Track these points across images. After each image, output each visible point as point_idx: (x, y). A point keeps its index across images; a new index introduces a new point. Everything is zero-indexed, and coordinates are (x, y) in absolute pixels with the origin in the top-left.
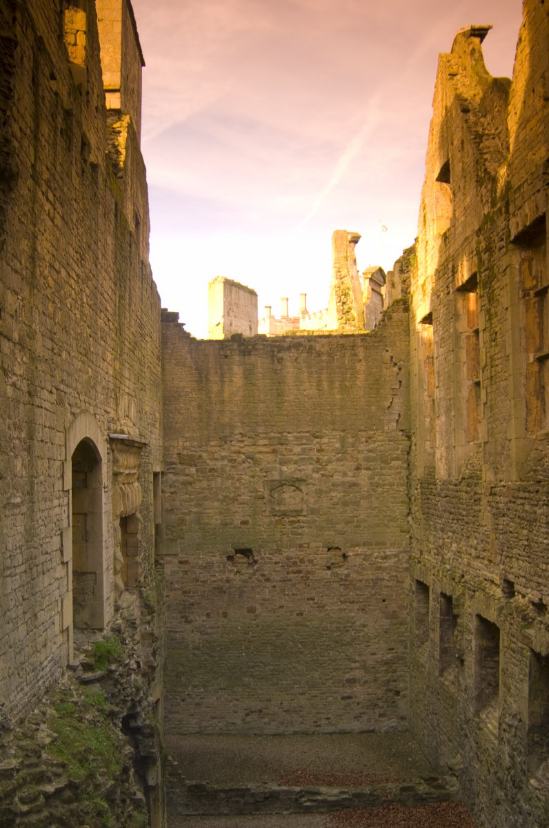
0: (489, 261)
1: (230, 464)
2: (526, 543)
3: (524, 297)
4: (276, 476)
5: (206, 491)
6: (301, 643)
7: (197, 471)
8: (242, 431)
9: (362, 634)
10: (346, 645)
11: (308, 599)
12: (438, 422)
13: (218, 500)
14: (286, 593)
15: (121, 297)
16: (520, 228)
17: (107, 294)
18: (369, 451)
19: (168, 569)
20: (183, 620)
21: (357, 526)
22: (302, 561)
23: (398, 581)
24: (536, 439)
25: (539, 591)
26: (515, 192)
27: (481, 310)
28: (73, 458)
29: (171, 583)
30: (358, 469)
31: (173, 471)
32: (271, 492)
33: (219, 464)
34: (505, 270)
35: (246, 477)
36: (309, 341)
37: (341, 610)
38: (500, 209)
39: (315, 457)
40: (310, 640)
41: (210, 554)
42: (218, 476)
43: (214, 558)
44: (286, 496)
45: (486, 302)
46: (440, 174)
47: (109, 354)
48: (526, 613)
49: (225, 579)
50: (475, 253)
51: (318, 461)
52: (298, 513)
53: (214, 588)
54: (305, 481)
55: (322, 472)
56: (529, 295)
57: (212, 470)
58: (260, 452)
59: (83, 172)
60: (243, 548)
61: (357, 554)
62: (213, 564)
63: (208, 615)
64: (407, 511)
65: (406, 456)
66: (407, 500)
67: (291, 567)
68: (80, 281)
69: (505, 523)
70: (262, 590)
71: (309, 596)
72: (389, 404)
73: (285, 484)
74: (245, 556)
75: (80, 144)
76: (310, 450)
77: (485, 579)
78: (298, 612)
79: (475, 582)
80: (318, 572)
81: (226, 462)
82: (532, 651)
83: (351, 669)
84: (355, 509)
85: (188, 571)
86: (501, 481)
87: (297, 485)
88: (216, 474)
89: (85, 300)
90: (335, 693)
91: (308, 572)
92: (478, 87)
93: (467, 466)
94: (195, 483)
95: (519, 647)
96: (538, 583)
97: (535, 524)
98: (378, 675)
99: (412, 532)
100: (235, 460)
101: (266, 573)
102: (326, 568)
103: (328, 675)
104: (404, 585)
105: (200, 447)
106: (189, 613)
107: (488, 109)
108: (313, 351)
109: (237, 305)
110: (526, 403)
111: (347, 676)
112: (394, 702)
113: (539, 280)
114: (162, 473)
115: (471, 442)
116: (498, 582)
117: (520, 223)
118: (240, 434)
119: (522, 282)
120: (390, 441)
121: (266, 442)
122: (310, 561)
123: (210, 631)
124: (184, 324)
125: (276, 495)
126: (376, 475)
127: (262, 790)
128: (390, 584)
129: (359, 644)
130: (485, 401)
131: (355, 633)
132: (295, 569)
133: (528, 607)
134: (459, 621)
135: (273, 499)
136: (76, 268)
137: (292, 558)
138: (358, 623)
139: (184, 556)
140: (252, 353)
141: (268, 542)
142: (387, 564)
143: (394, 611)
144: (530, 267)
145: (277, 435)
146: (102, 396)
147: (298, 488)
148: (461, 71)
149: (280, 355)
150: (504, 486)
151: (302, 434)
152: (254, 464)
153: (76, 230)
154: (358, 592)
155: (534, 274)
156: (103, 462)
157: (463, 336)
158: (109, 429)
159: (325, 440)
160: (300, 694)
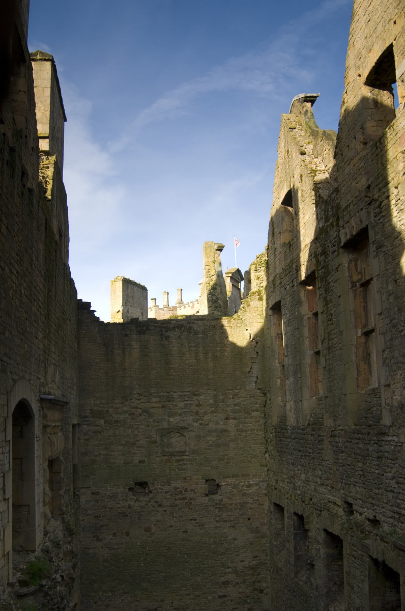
0: (325, 261)
1: (130, 417)
2: (361, 473)
3: (352, 287)
4: (165, 425)
5: (112, 438)
6: (186, 554)
7: (105, 422)
8: (139, 392)
9: (233, 546)
10: (221, 555)
11: (191, 520)
12: (287, 382)
13: (121, 445)
14: (175, 515)
15: (49, 290)
16: (349, 237)
17: (39, 287)
18: (235, 405)
19: (83, 499)
20: (95, 538)
21: (228, 463)
22: (186, 490)
23: (260, 504)
24: (365, 393)
25: (372, 510)
26: (344, 210)
27: (320, 298)
28: (13, 415)
29: (85, 510)
30: (227, 419)
31: (87, 423)
32: (161, 437)
33: (122, 417)
34: (337, 268)
35: (143, 427)
36: (189, 323)
37: (216, 527)
38: (332, 224)
39: (194, 411)
40: (194, 552)
41: (116, 487)
42: (121, 426)
43: (119, 490)
44: (173, 440)
45: (323, 292)
46: (284, 199)
47: (40, 334)
48: (363, 527)
49: (127, 506)
50: (313, 256)
51: (197, 413)
52: (183, 453)
53: (119, 513)
54: (187, 428)
55: (201, 422)
56: (356, 286)
57: (117, 421)
58: (153, 408)
59: (23, 194)
60: (140, 481)
61: (228, 484)
62: (118, 494)
63: (114, 534)
64: (265, 450)
65: (263, 408)
66: (265, 442)
67: (178, 495)
68: (19, 276)
69: (343, 458)
70: (156, 514)
71: (192, 518)
72: (250, 370)
73: (172, 432)
74: (143, 487)
75: (21, 173)
76: (191, 405)
77: (329, 501)
78: (183, 530)
79: (321, 504)
80: (198, 498)
81: (127, 415)
82: (371, 557)
83: (226, 573)
84: (225, 450)
85: (98, 500)
86: (339, 426)
87: (181, 432)
88: (119, 424)
89: (23, 292)
90: (214, 593)
91: (191, 499)
92: (311, 137)
93: (311, 416)
94: (103, 432)
95: (359, 554)
96: (372, 504)
97: (368, 458)
98: (246, 578)
99: (269, 466)
100: (134, 414)
101: (159, 500)
102: (204, 495)
103: (208, 579)
104: (264, 507)
105: (107, 404)
106: (99, 533)
107: (319, 152)
108: (192, 331)
109: (132, 297)
110: (357, 367)
111: (223, 579)
112: (259, 598)
113: (363, 275)
114: (79, 425)
115: (313, 396)
116: (340, 503)
117: (348, 233)
118: (138, 393)
119: (351, 276)
120: (250, 397)
121: (157, 399)
122: (192, 490)
123: (116, 547)
124: (95, 311)
125: (165, 440)
126: (241, 423)
128: (253, 507)
129: (230, 554)
130: (324, 366)
131: (227, 545)
132: (181, 496)
133: (365, 522)
134: (309, 534)
135: (162, 443)
136: (17, 267)
137: (178, 488)
138: (230, 537)
139: (96, 488)
140: (146, 332)
141: (160, 477)
142: (250, 491)
143: (257, 527)
144: (356, 265)
145: (165, 394)
146: (35, 366)
147: (182, 434)
148: (298, 126)
149: (167, 334)
150: (342, 430)
151: (185, 393)
152: (148, 416)
153: (17, 238)
154: (229, 513)
155: (359, 270)
156: (36, 417)
157: (305, 318)
158: (40, 391)
159: (202, 397)
160: (186, 595)
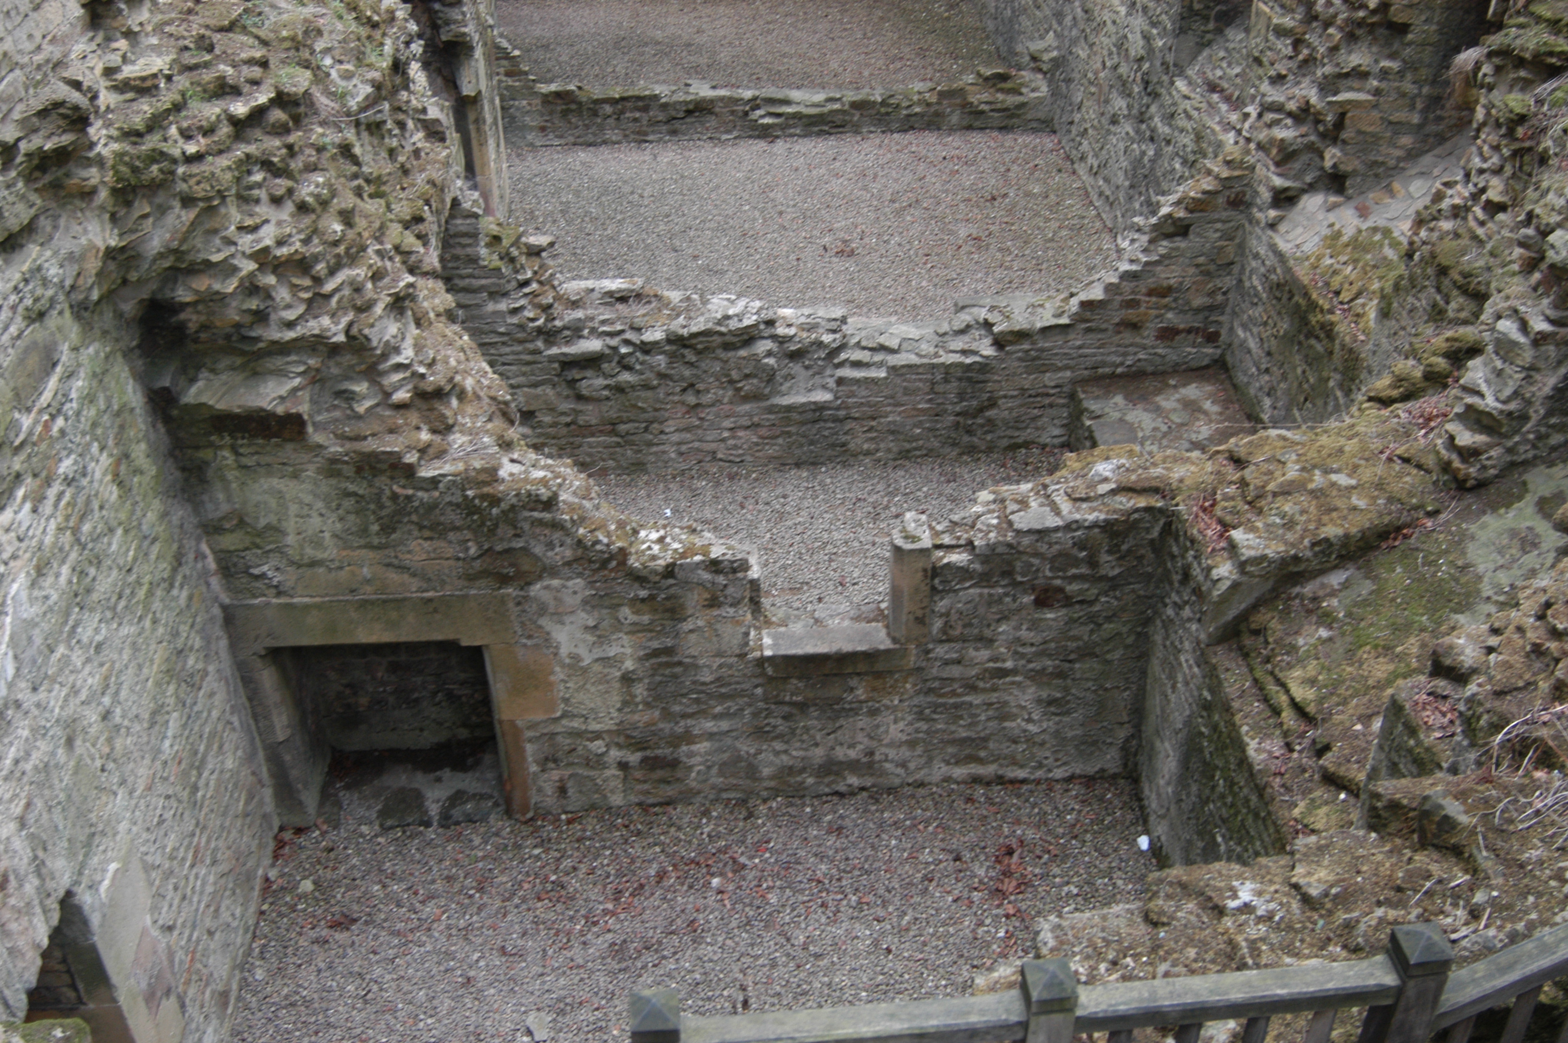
127: (680, 97)
